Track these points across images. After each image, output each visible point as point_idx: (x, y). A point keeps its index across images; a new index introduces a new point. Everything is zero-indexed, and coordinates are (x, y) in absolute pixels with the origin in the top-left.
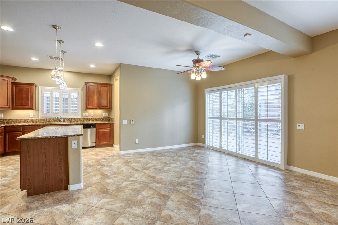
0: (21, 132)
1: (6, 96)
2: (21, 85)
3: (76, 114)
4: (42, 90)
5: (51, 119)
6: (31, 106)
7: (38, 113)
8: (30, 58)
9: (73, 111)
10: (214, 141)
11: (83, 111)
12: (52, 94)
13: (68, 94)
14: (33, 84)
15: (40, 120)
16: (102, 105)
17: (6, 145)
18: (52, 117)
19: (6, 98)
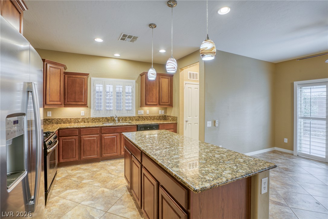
0: (77, 136)
1: (59, 89)
2: (74, 76)
3: (131, 111)
4: (94, 82)
5: (104, 118)
6: (85, 103)
7: (90, 110)
8: (94, 39)
9: (128, 108)
10: (303, 146)
11: (138, 107)
12: (105, 87)
13: (122, 86)
14: (87, 75)
15: (92, 119)
16: (163, 101)
17: (60, 154)
18: (104, 116)
19: (59, 92)
